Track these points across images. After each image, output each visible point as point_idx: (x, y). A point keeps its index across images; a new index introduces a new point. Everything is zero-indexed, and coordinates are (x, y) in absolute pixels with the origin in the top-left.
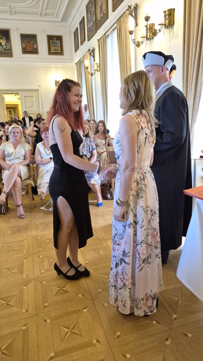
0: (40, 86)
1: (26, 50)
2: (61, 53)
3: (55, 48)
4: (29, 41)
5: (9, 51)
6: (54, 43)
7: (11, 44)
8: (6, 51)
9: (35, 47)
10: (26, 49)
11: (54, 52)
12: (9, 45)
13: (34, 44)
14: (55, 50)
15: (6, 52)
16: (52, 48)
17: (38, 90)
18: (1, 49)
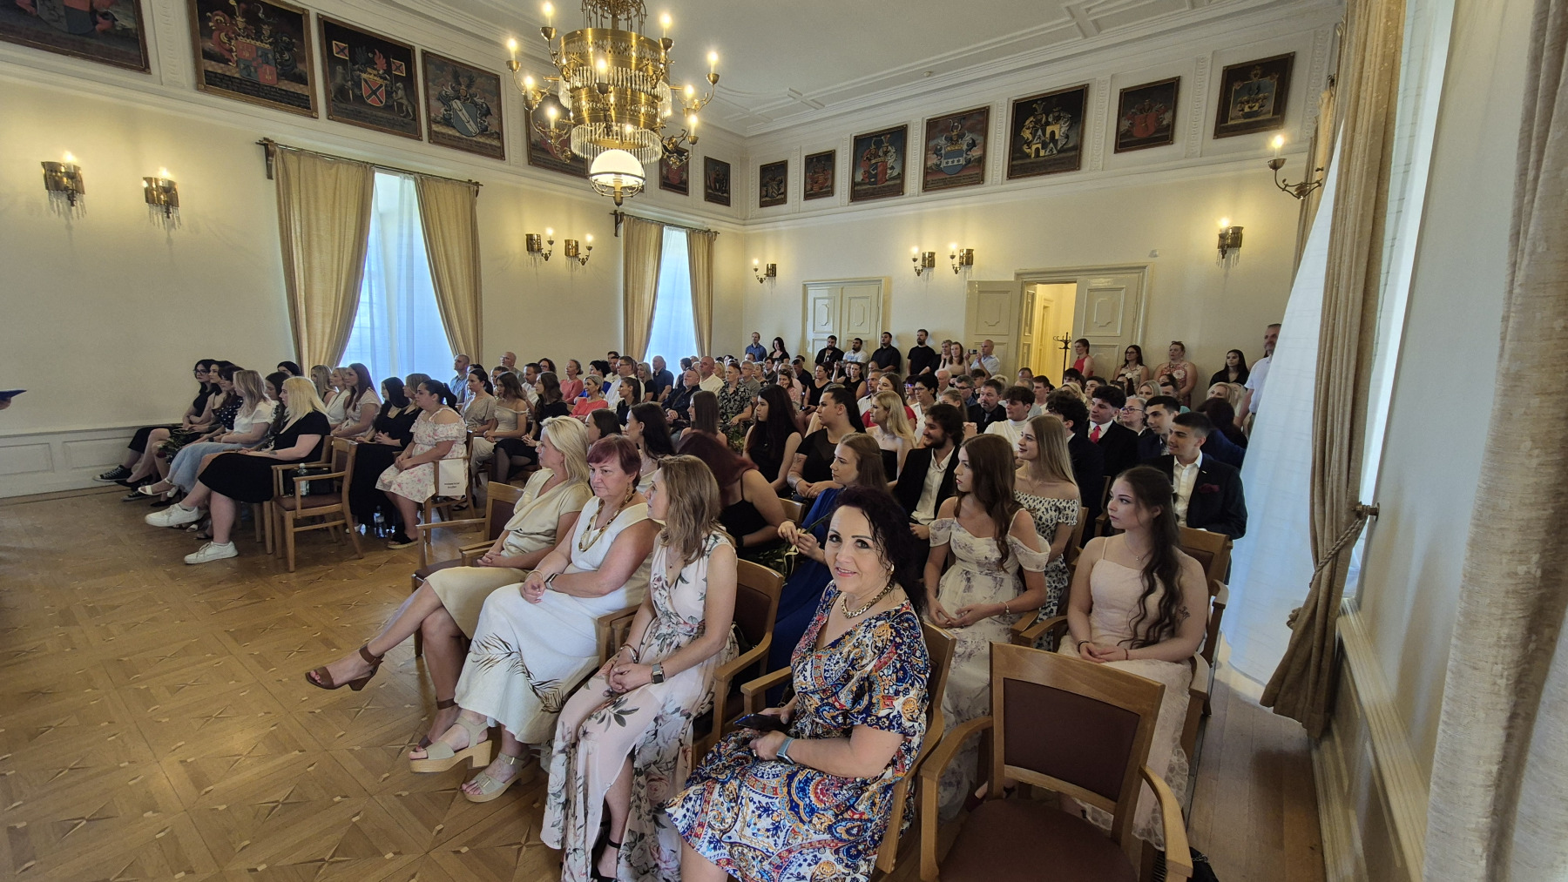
0: (1153, 255)
1: (1133, 139)
2: (1276, 120)
3: (1247, 109)
4: (1147, 107)
5: (1073, 153)
6: (1250, 89)
7: (1083, 130)
8: (1061, 155)
9: (1165, 123)
10: (1132, 136)
11: (1240, 125)
12: (1078, 133)
13: (1164, 113)
14: (1247, 116)
15: (1064, 158)
16: (1234, 112)
17: (1145, 267)
18: (1051, 150)
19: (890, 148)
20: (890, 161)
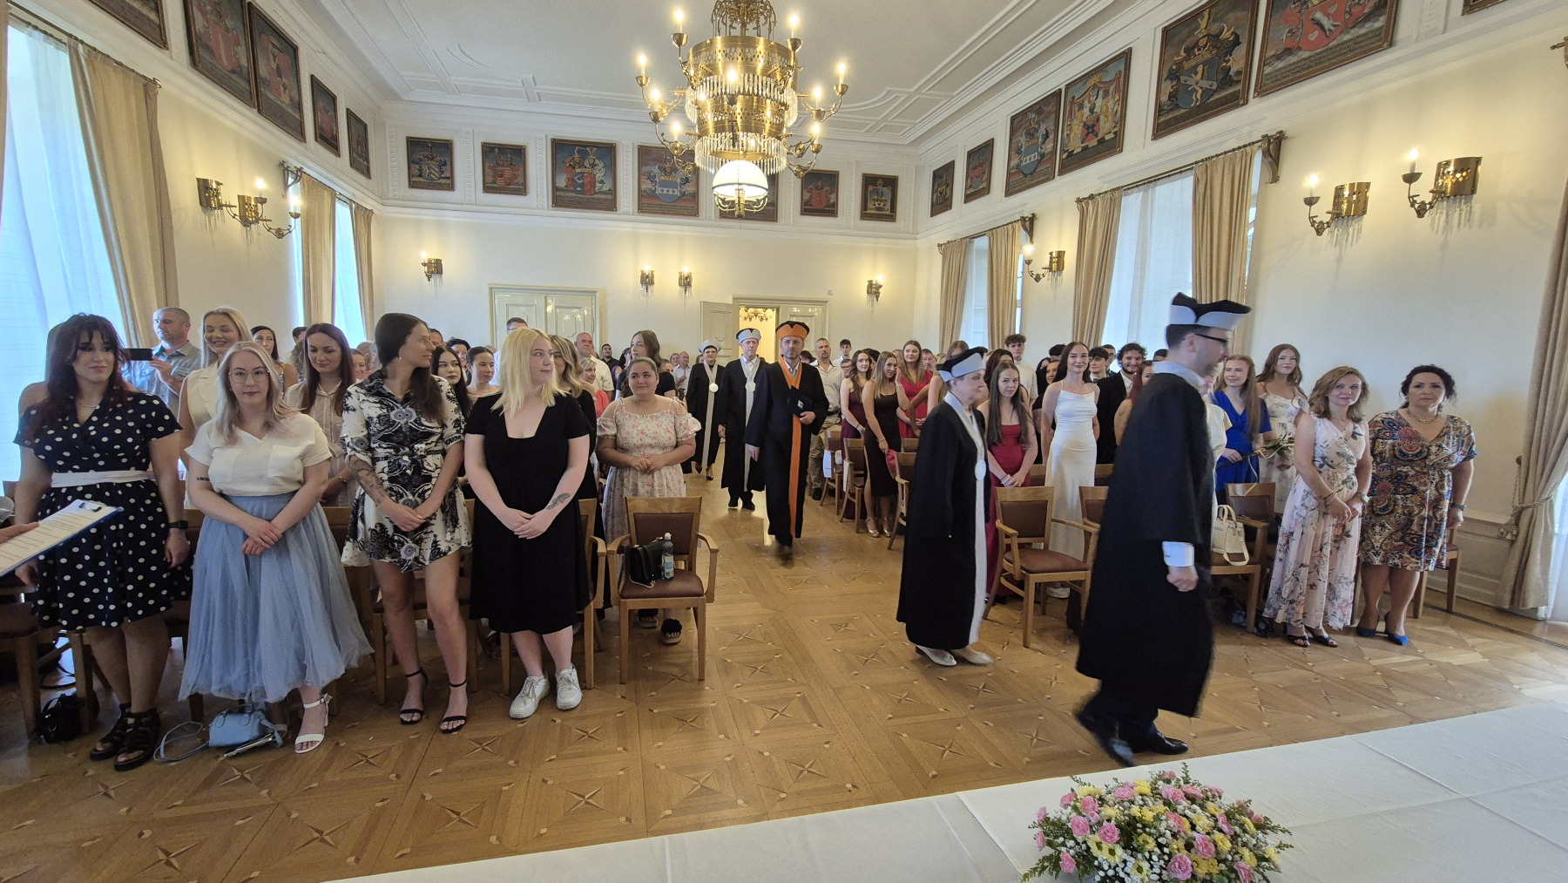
0: (830, 294)
1: (812, 207)
2: (891, 217)
3: (877, 205)
4: (820, 187)
5: (770, 208)
6: (877, 192)
7: (778, 192)
9: (832, 201)
10: (811, 205)
11: (874, 214)
13: (830, 194)
14: (878, 209)
16: (870, 205)
17: (826, 302)
19: (597, 162)
20: (599, 175)
